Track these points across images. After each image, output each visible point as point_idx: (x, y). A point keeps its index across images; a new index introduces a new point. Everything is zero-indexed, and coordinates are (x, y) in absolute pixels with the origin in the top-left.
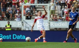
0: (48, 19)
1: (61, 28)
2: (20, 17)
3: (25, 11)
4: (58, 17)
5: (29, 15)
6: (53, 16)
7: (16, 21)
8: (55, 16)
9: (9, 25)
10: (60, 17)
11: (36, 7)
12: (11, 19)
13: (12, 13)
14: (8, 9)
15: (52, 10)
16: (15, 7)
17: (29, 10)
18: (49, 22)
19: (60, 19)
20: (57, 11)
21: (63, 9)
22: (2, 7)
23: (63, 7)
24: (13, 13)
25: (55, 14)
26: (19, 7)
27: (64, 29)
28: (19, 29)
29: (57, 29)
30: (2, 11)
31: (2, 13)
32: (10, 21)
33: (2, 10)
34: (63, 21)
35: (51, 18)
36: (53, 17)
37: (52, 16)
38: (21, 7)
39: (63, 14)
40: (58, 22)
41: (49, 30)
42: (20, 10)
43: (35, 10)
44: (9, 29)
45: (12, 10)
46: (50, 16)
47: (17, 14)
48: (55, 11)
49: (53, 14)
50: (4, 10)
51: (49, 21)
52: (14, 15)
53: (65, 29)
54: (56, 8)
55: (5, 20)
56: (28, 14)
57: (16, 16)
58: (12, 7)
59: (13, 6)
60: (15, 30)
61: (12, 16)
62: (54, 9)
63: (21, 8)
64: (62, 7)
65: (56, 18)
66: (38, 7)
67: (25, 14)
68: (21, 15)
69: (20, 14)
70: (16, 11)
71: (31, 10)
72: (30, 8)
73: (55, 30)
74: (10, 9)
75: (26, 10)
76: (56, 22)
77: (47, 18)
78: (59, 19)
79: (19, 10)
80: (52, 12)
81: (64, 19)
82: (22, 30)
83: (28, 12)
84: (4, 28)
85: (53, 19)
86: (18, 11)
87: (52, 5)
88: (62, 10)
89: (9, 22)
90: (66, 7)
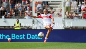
0: (62, 17)
1: (77, 27)
2: (31, 14)
3: (36, 7)
4: (74, 14)
5: (41, 12)
6: (69, 13)
7: (26, 18)
8: (71, 13)
9: (18, 23)
10: (77, 14)
11: (49, 3)
12: (21, 17)
13: (21, 10)
14: (18, 5)
15: (67, 6)
16: (24, 3)
17: (41, 6)
18: (64, 20)
19: (77, 17)
20: (73, 7)
21: (79, 5)
22: (11, 3)
23: (80, 3)
24: (23, 10)
25: (70, 11)
26: (30, 3)
27: (81, 28)
28: (29, 28)
29: (73, 28)
30: (11, 8)
31: (10, 10)
32: (20, 18)
33: (10, 6)
34: (79, 19)
35: (66, 16)
36: (68, 15)
37: (67, 13)
38: (32, 3)
39: (80, 11)
40: (74, 20)
41: (63, 28)
42: (31, 7)
43: (48, 7)
44: (18, 28)
45: (22, 7)
46: (65, 13)
47: (27, 11)
48: (71, 7)
49: (68, 11)
50: (12, 7)
51: (64, 18)
52: (23, 12)
53: (83, 28)
54: (72, 5)
55: (13, 18)
56: (39, 11)
57: (26, 13)
58: (21, 3)
59: (23, 2)
60: (25, 29)
61: (22, 13)
62: (70, 6)
63: (32, 5)
64: (78, 3)
65: (72, 15)
66: (51, 3)
67: (36, 11)
68: (32, 13)
69: (31, 11)
70: (26, 7)
71: (43, 7)
72: (42, 5)
73: (71, 29)
74: (19, 6)
75: (38, 6)
76: (72, 20)
77: (61, 15)
78: (75, 16)
79: (29, 6)
80: (68, 9)
81: (80, 17)
82: (33, 29)
83: (40, 8)
84: (13, 27)
85: (68, 17)
86: (28, 8)
87: (67, 1)
88: (79, 7)
89: (18, 20)
90: (83, 2)
